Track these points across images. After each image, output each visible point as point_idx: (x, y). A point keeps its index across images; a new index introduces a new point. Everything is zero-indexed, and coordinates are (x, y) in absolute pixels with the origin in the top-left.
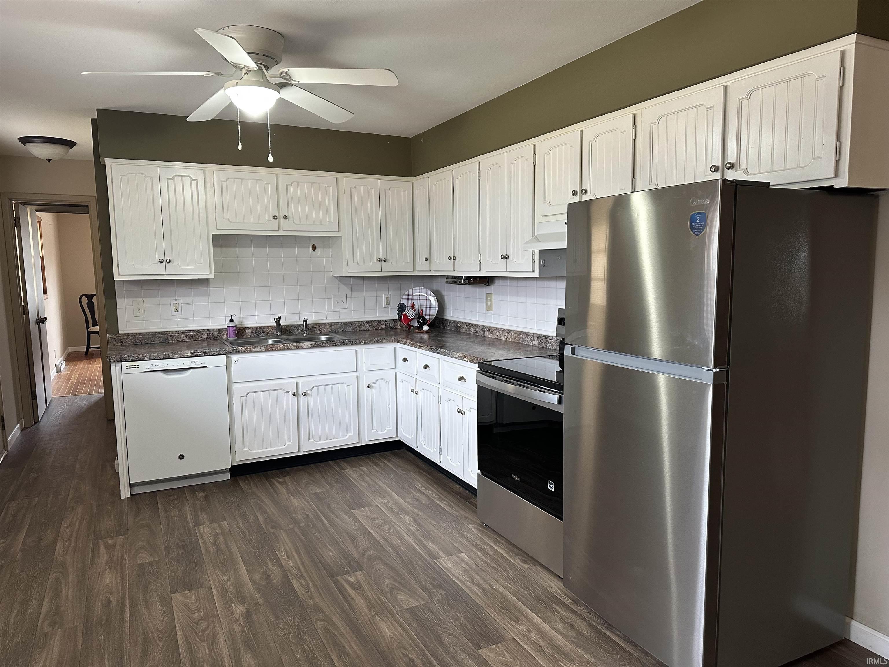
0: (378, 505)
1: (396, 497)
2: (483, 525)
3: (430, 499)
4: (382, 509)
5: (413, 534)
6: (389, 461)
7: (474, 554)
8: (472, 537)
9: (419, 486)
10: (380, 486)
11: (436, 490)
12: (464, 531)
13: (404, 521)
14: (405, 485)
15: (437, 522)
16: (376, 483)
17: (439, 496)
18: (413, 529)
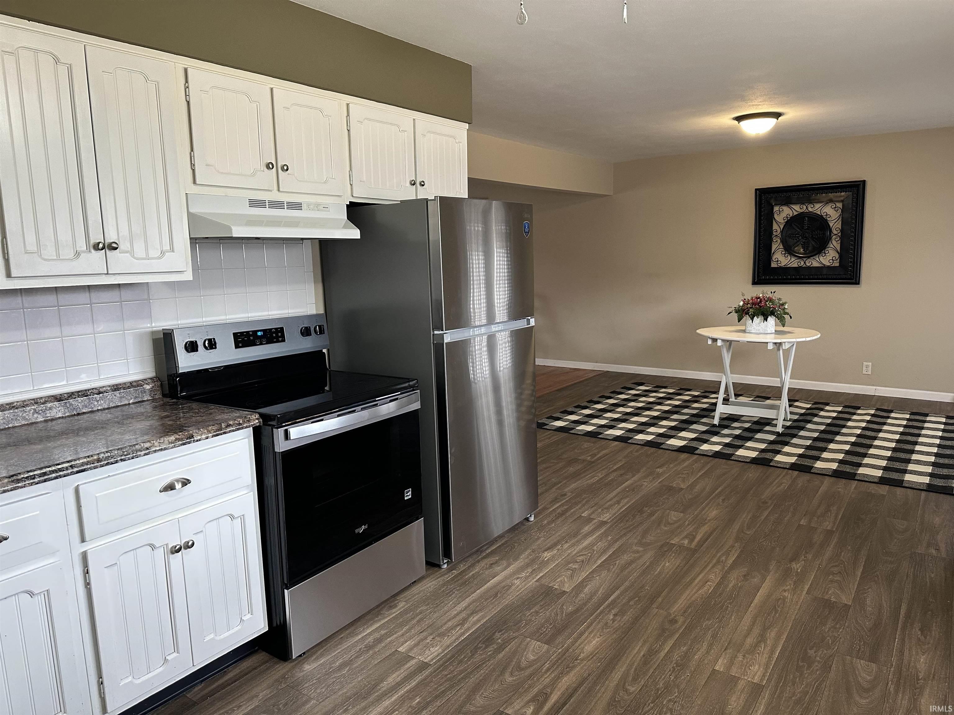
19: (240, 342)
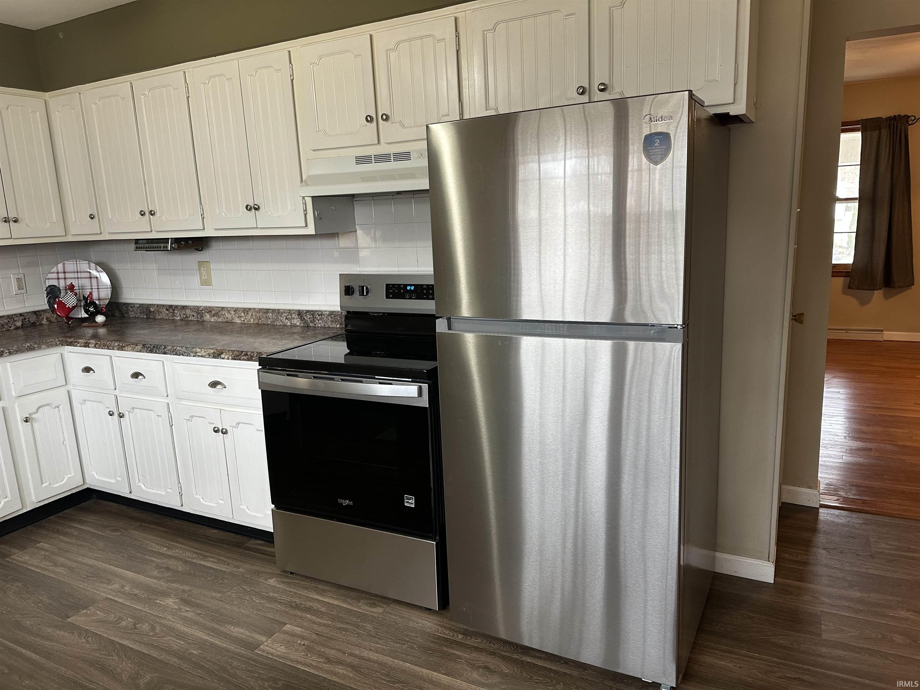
0: (108, 596)
1: (130, 574)
2: (286, 575)
3: (186, 562)
4: (120, 601)
5: (196, 623)
6: (81, 522)
7: (302, 619)
8: (284, 597)
9: (156, 548)
10: (91, 566)
11: (185, 545)
12: (267, 593)
13: (168, 607)
14: (132, 552)
15: (220, 592)
16: (80, 563)
17: (196, 553)
18: (190, 615)
19: (391, 293)
